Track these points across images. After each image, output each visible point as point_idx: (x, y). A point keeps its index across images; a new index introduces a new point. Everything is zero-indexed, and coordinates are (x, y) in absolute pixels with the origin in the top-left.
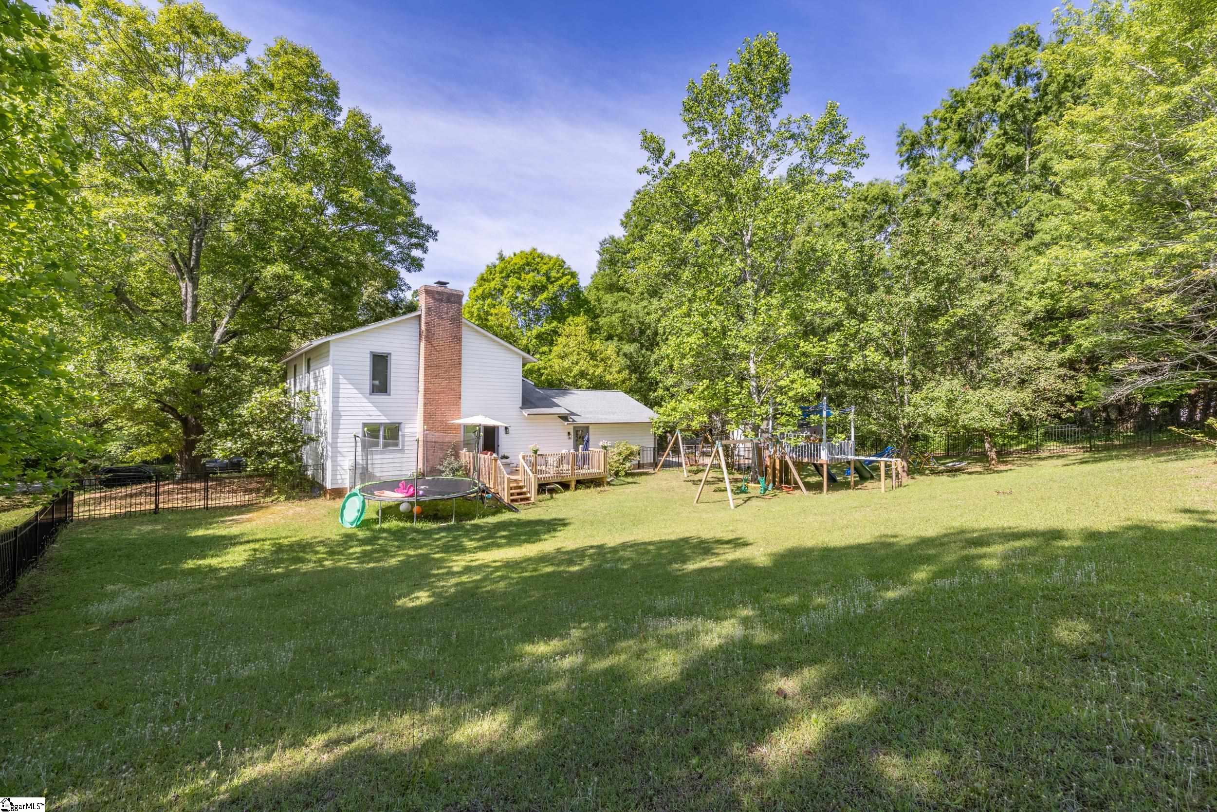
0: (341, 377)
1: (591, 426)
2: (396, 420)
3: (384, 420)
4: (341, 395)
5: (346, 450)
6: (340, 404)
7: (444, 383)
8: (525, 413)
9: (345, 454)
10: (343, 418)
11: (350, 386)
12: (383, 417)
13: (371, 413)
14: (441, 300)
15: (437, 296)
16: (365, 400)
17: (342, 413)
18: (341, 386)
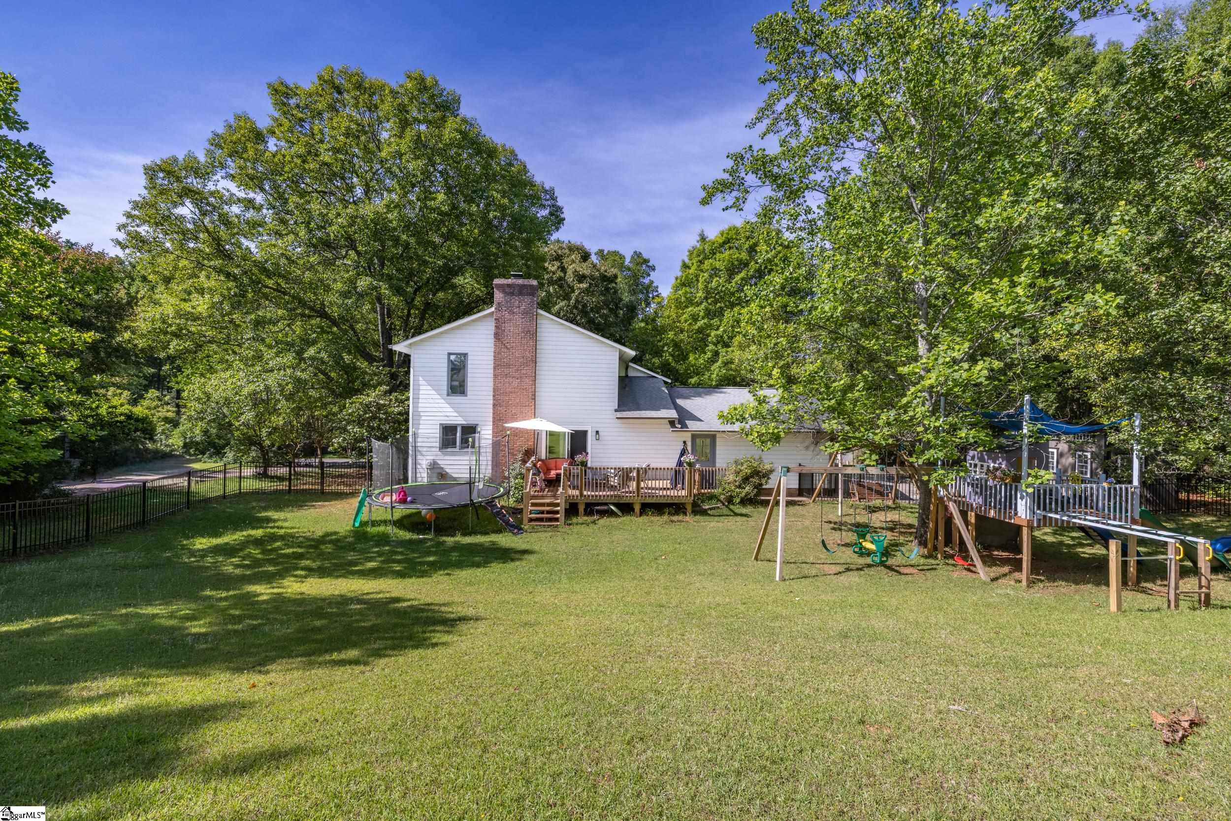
0: (421, 379)
1: (718, 435)
2: (471, 421)
3: (459, 421)
4: (421, 396)
5: (425, 449)
6: (420, 405)
7: (515, 383)
8: (619, 415)
9: (424, 453)
10: (423, 418)
11: (429, 388)
12: (460, 418)
13: (448, 414)
14: (512, 294)
15: (507, 290)
16: (443, 401)
17: (422, 414)
18: (421, 388)
